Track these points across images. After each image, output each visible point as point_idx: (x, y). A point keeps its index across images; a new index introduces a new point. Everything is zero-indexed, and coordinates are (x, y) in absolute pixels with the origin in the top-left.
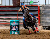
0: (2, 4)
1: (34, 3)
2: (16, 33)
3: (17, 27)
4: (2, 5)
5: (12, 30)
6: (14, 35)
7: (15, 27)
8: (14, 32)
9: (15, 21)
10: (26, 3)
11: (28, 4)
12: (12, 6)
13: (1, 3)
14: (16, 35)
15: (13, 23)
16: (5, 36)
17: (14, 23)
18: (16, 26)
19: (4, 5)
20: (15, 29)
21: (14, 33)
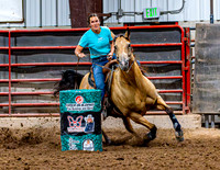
0: (24, 21)
1: (162, 14)
2: (88, 145)
3: (89, 119)
4: (23, 25)
5: (71, 134)
6: (77, 151)
7: (81, 117)
8: (79, 142)
9: (82, 94)
10: (129, 14)
11: (139, 19)
12: (70, 28)
13: (20, 18)
14: (86, 152)
15: (72, 101)
16: (41, 159)
17: (78, 102)
18: (85, 114)
19: (33, 24)
20: (83, 129)
21: (80, 146)
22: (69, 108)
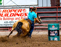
22: (50, 29)
